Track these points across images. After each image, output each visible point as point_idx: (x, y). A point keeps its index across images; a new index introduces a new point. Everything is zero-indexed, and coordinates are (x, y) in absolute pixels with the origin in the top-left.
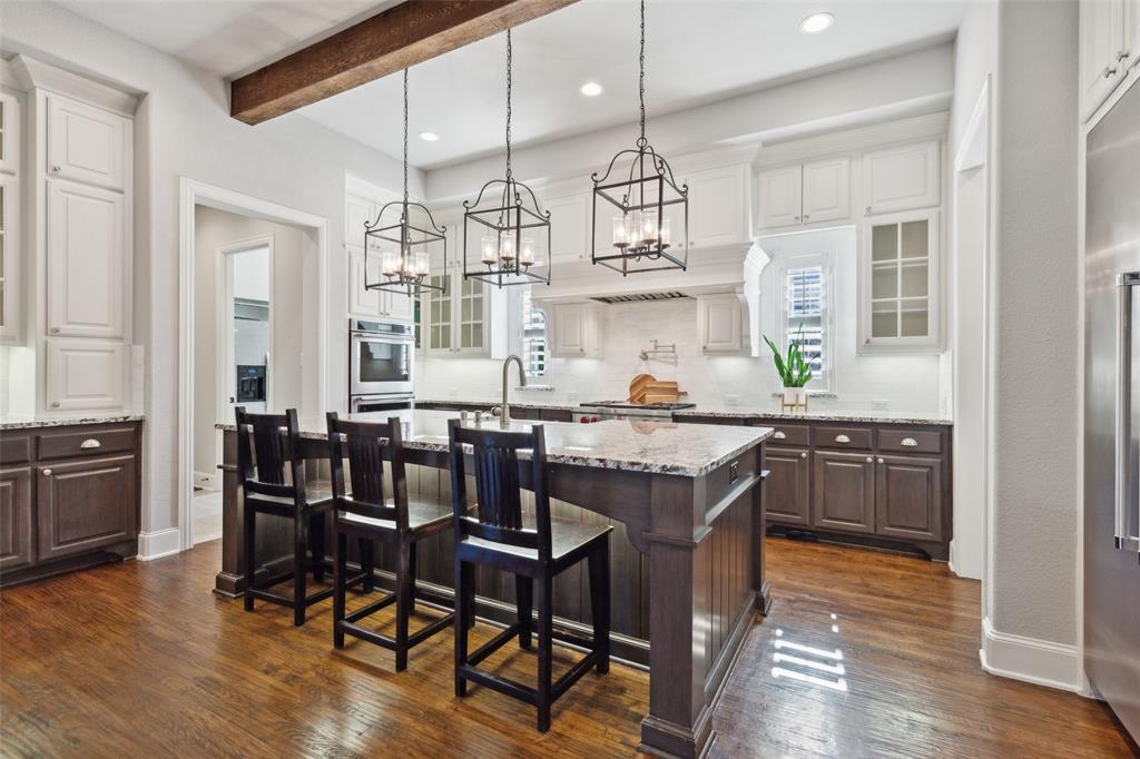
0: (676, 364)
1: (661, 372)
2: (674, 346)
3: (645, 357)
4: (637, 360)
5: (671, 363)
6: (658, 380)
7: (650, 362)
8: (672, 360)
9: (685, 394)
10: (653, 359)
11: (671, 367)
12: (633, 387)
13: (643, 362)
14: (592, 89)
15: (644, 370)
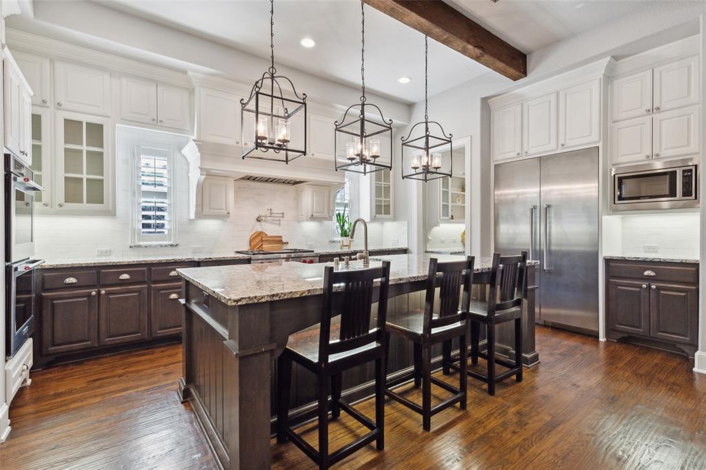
0: (279, 224)
1: (270, 230)
2: (283, 214)
3: (258, 220)
4: (254, 221)
5: (277, 224)
6: (269, 235)
7: (263, 223)
8: (278, 222)
9: (287, 243)
10: (265, 221)
11: (277, 226)
12: (251, 241)
13: (258, 223)
14: (308, 43)
15: (259, 228)
